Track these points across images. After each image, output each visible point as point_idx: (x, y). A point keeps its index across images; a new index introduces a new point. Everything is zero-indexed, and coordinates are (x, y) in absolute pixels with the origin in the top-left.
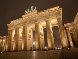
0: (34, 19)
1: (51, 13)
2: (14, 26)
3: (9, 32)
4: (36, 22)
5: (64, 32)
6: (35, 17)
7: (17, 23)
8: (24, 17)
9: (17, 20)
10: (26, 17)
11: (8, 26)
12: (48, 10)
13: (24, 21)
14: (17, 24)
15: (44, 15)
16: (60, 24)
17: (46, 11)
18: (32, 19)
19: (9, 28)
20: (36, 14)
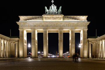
0: (59, 25)
2: (29, 26)
8: (45, 18)
14: (35, 25)
15: (72, 24)
19: (20, 27)
20: (62, 20)
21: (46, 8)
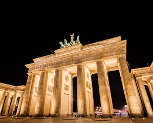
0: (75, 58)
1: (106, 49)
2: (38, 68)
3: (29, 78)
4: (80, 63)
5: (132, 85)
6: (78, 55)
7: (45, 64)
8: (58, 54)
9: (44, 57)
10: (61, 53)
11: (28, 67)
12: (100, 42)
13: (59, 60)
15: (94, 52)
16: (124, 69)
17: (97, 44)
18: (72, 57)
20: (80, 50)
21: (61, 43)
